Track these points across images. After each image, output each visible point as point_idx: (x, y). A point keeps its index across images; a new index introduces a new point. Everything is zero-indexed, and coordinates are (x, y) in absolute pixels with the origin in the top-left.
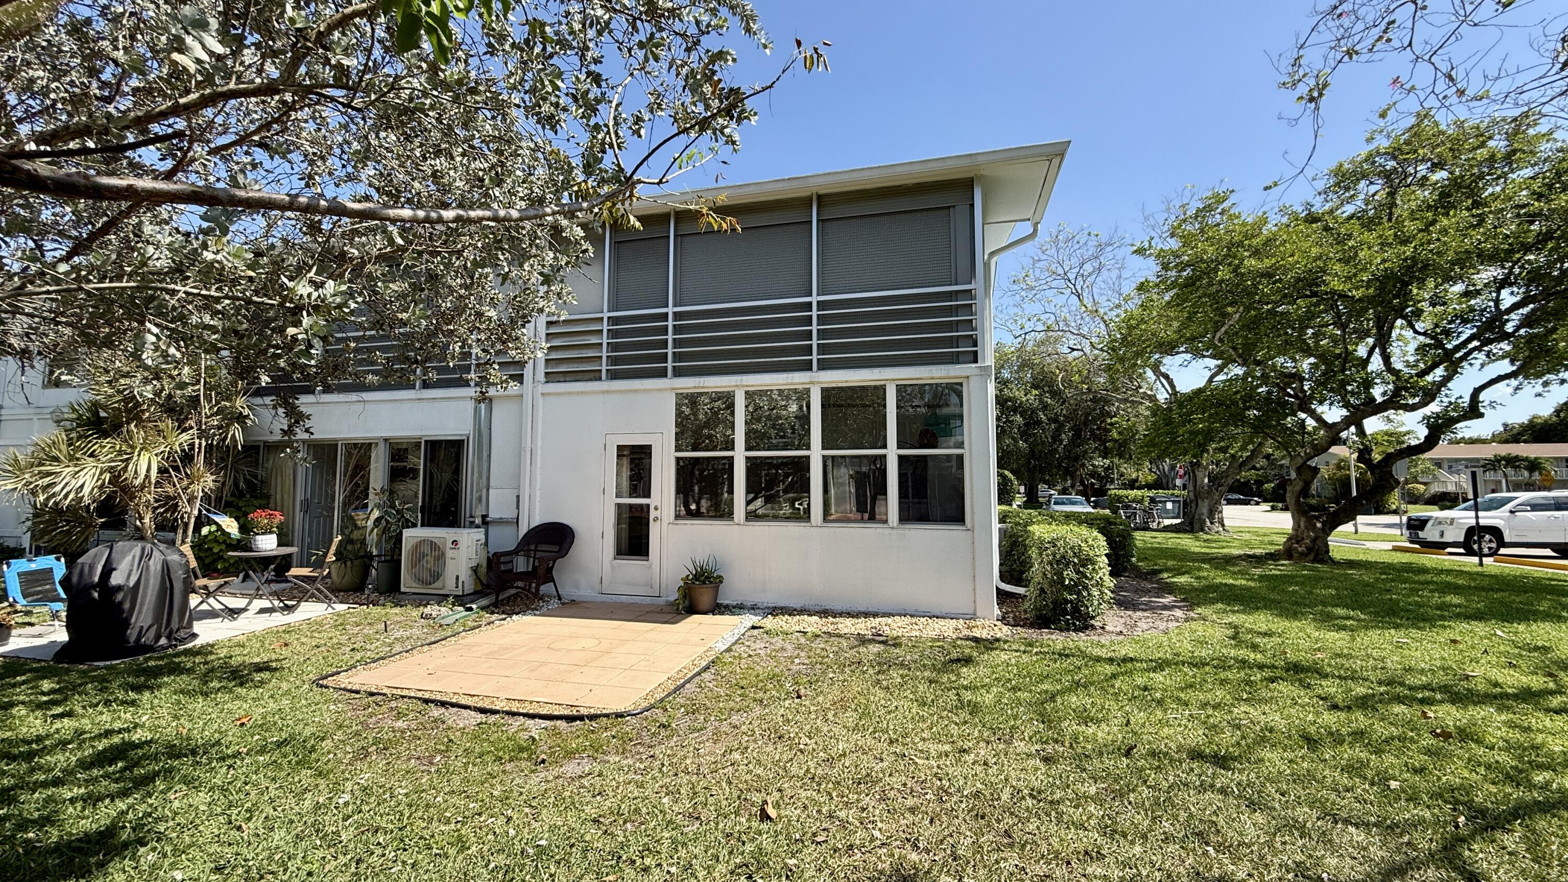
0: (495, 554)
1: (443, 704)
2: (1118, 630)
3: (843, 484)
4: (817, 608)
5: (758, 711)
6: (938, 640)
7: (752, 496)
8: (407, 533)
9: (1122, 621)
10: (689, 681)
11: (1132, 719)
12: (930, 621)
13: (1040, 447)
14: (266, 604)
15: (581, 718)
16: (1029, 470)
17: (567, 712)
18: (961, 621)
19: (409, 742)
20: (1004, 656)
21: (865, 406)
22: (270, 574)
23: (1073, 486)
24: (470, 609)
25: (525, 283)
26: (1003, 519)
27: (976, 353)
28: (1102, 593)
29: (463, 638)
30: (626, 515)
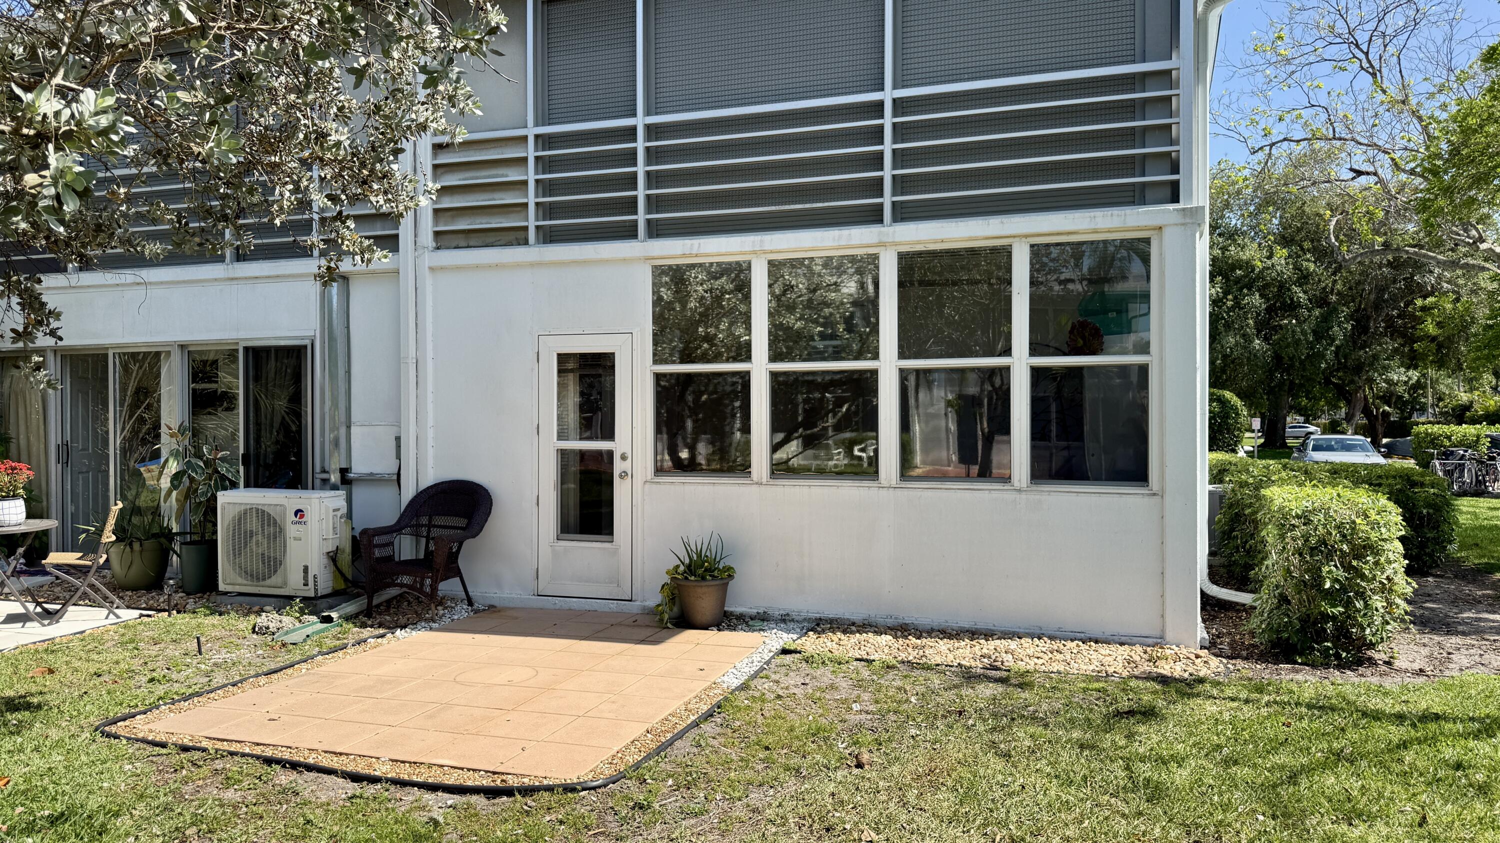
0: (364, 532)
1: (294, 766)
2: (1416, 666)
3: (935, 416)
4: (890, 622)
5: (791, 785)
6: (1098, 679)
7: (780, 436)
8: (224, 498)
9: (1425, 651)
10: (680, 736)
11: (1431, 817)
12: (1083, 647)
13: (1291, 350)
14: (15, 608)
15: (509, 792)
16: (1271, 392)
17: (486, 782)
18: (1139, 649)
19: (246, 821)
20: (1211, 708)
21: (973, 282)
22: (17, 561)
23: (1349, 418)
24: (329, 619)
25: (394, 79)
26: (1218, 475)
27: (1175, 185)
28: (1390, 604)
29: (318, 666)
30: (575, 468)
